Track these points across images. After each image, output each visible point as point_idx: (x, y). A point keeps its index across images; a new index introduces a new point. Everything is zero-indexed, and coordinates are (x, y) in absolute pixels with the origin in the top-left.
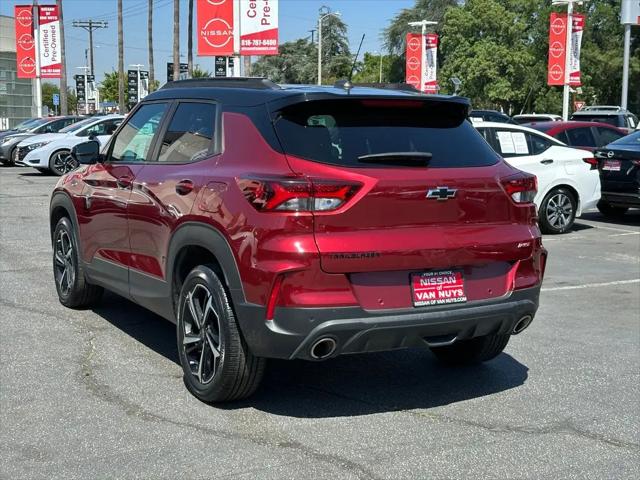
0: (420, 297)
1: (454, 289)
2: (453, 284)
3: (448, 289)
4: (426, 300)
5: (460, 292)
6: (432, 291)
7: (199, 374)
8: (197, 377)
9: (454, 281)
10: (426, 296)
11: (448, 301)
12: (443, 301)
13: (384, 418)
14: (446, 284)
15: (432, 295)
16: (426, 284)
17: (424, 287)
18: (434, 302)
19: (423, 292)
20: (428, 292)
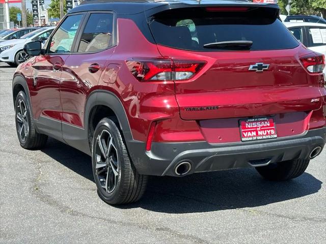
0: (246, 135)
1: (268, 129)
2: (267, 126)
3: (264, 130)
4: (250, 136)
5: (273, 132)
6: (254, 131)
7: (106, 187)
8: (105, 189)
9: (269, 125)
10: (249, 134)
11: (264, 137)
12: (261, 138)
13: (224, 213)
14: (263, 127)
15: (254, 133)
16: (249, 127)
17: (248, 128)
18: (255, 138)
19: (248, 131)
20: (251, 131)
